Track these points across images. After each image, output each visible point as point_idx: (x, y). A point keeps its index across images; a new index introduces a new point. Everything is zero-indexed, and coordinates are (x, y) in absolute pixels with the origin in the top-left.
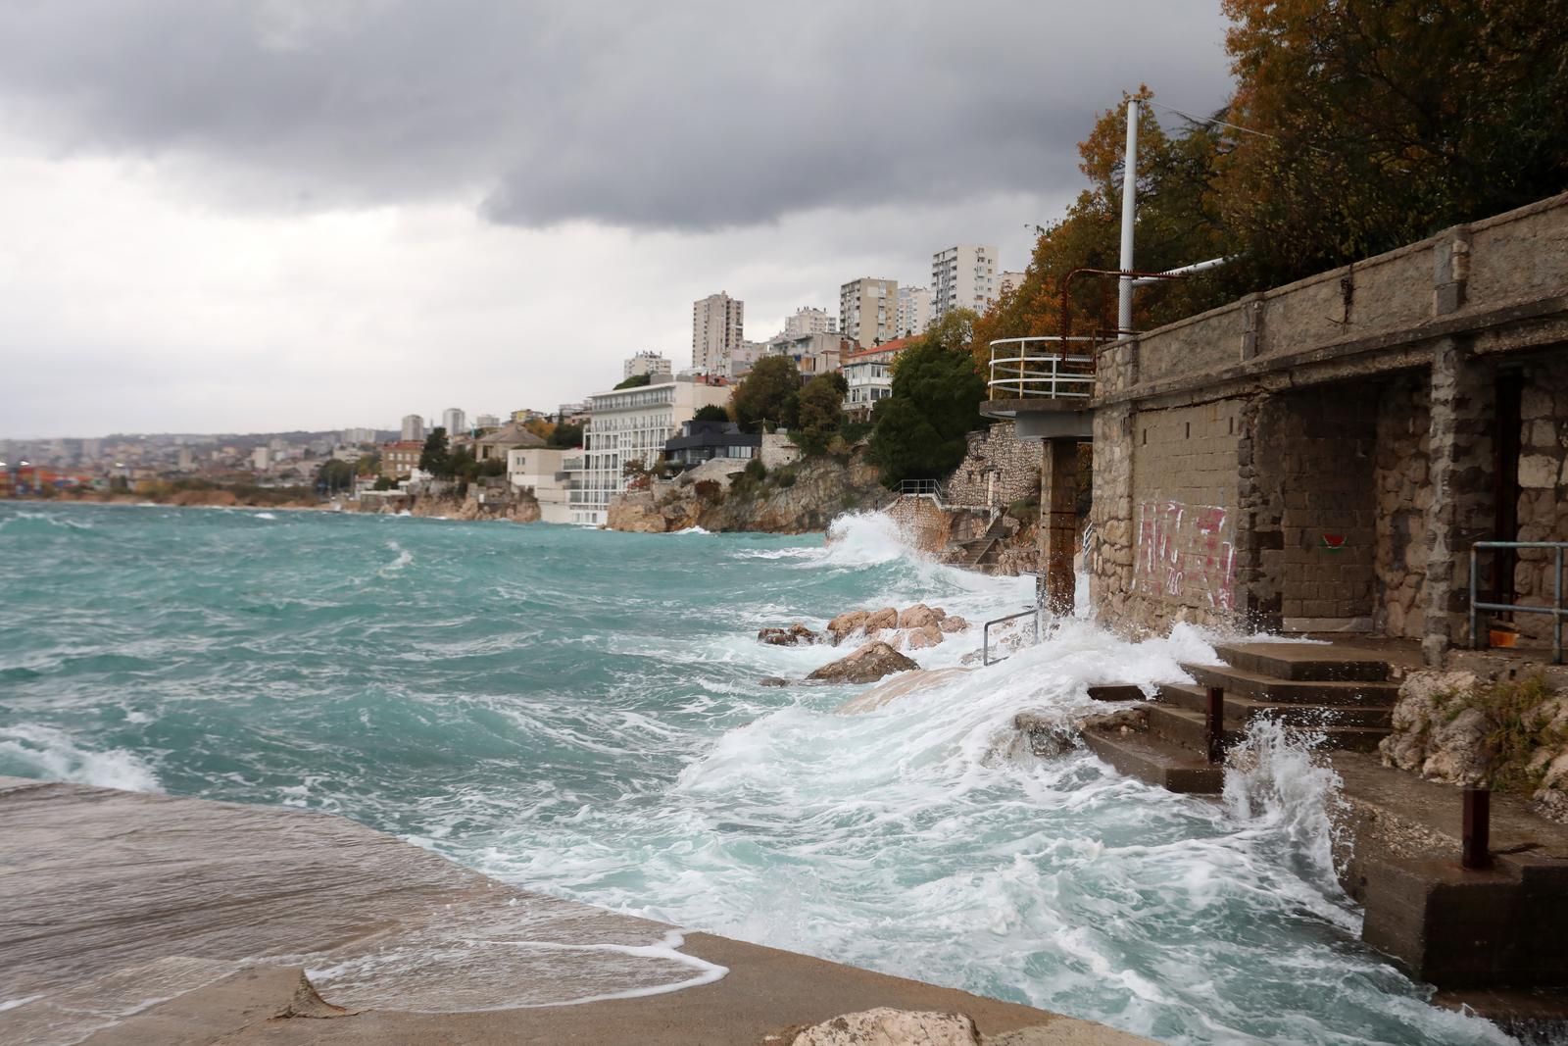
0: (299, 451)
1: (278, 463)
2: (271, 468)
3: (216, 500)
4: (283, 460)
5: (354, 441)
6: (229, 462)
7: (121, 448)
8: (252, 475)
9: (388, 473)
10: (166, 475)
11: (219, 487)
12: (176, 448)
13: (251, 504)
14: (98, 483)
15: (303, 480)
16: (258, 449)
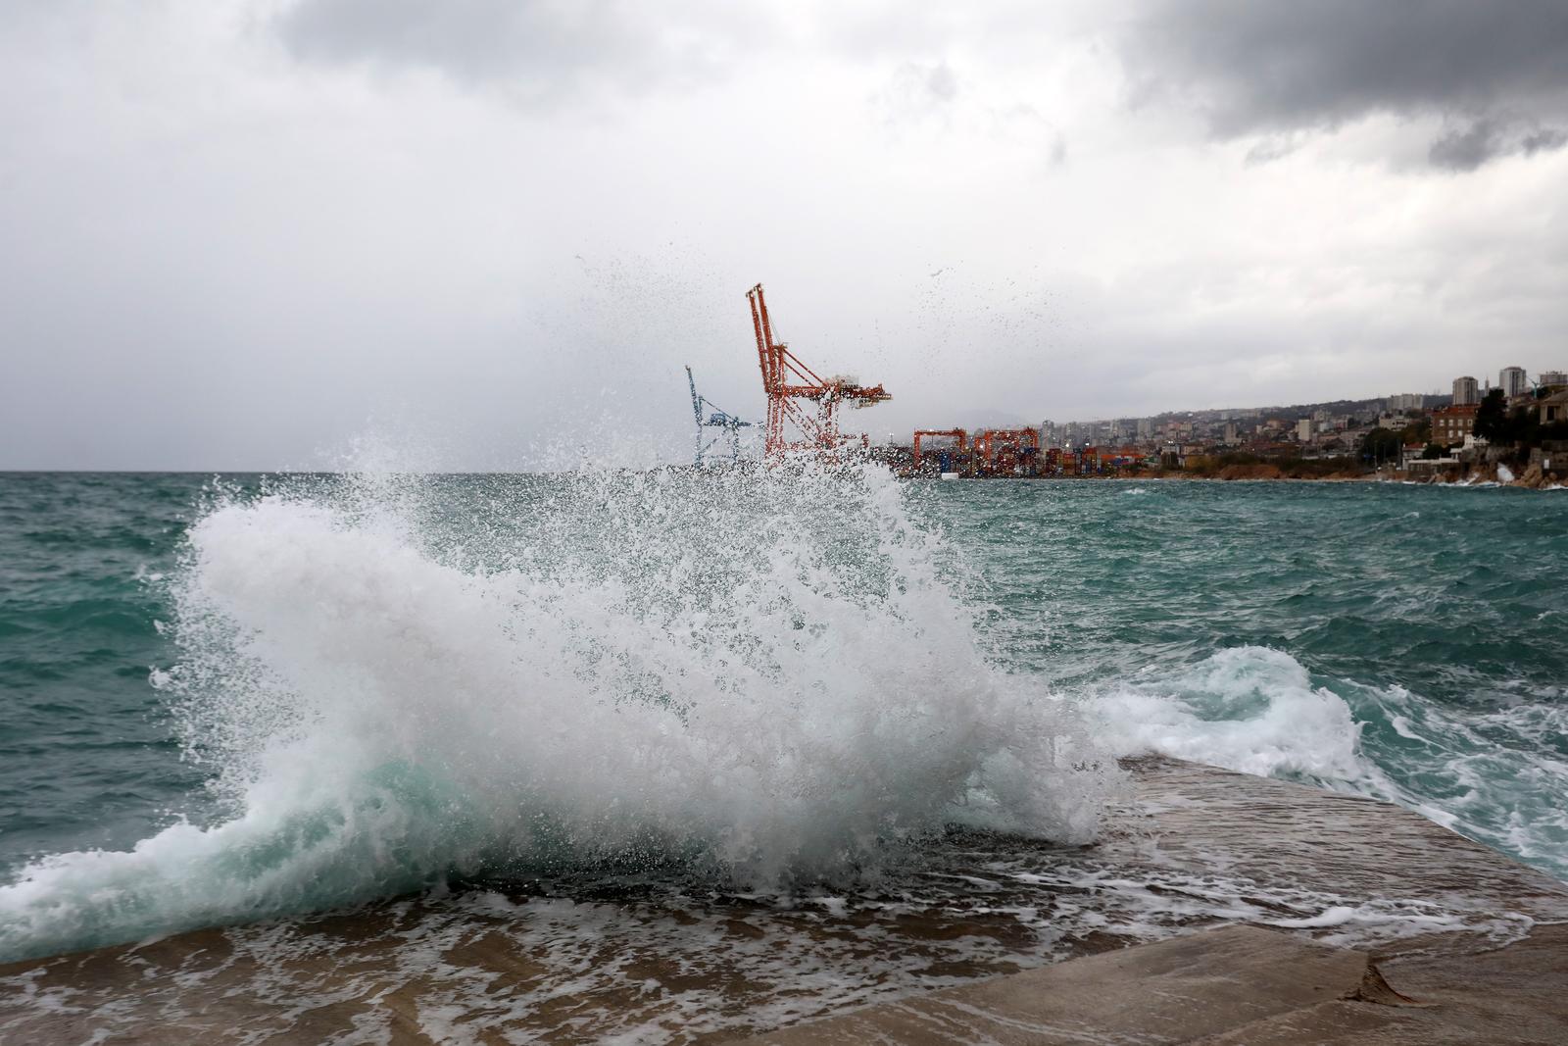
0: (1342, 421)
1: (1321, 434)
2: (1314, 440)
3: (1260, 474)
4: (1326, 431)
5: (1400, 408)
6: (1273, 435)
7: (1171, 426)
8: (1296, 447)
9: (1438, 439)
10: (1213, 450)
11: (1263, 461)
12: (1222, 424)
13: (1294, 477)
14: (1151, 460)
15: (1347, 451)
16: (1301, 421)
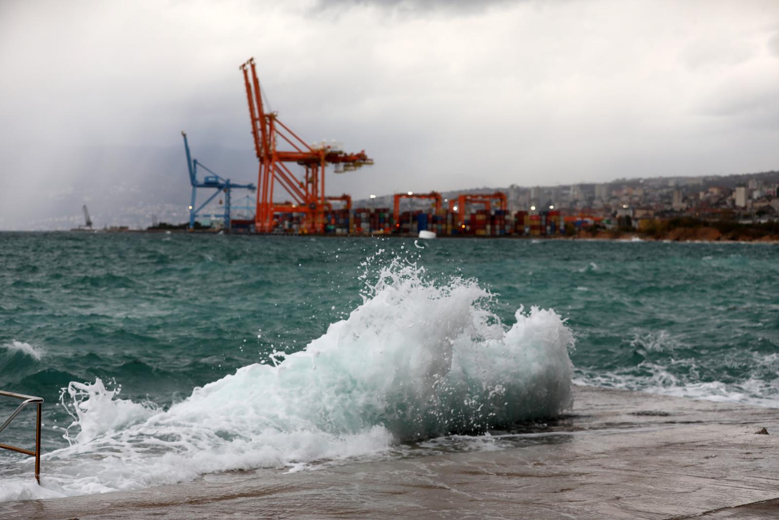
0: (772, 190)
1: (755, 201)
2: (749, 206)
3: (703, 236)
4: (758, 199)
6: (714, 201)
7: (625, 191)
8: (733, 213)
10: (662, 214)
11: (706, 224)
12: (670, 190)
13: (733, 239)
14: (608, 222)
16: (737, 189)
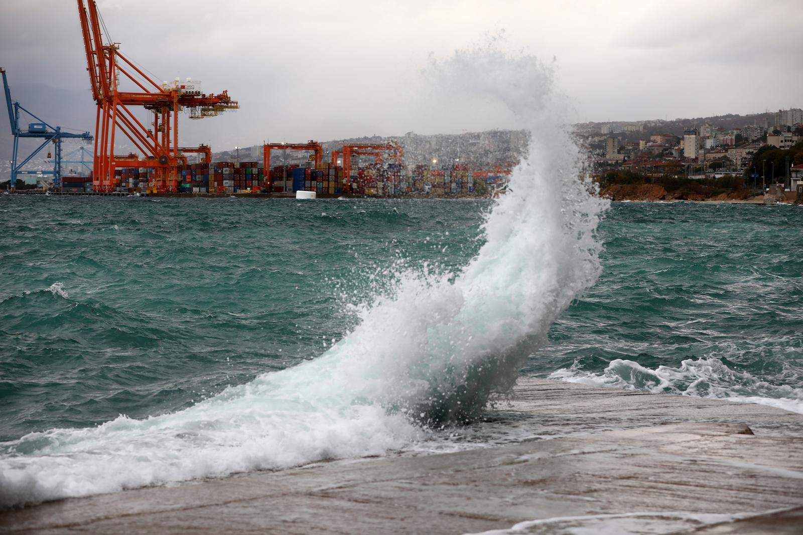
0: (730, 138)
1: (708, 151)
2: (701, 158)
3: (645, 194)
4: (712, 148)
5: (789, 124)
6: (657, 151)
8: (681, 165)
11: (648, 180)
12: (602, 138)
13: (682, 198)
15: (734, 170)
16: (686, 136)
